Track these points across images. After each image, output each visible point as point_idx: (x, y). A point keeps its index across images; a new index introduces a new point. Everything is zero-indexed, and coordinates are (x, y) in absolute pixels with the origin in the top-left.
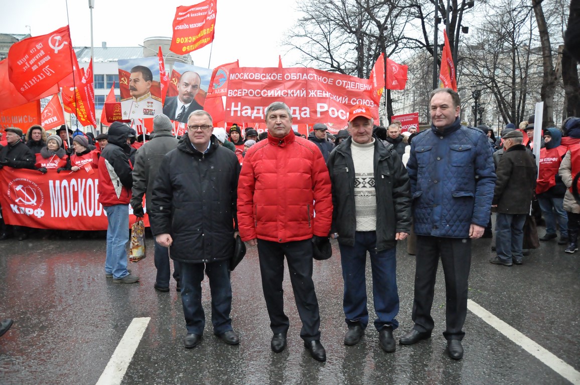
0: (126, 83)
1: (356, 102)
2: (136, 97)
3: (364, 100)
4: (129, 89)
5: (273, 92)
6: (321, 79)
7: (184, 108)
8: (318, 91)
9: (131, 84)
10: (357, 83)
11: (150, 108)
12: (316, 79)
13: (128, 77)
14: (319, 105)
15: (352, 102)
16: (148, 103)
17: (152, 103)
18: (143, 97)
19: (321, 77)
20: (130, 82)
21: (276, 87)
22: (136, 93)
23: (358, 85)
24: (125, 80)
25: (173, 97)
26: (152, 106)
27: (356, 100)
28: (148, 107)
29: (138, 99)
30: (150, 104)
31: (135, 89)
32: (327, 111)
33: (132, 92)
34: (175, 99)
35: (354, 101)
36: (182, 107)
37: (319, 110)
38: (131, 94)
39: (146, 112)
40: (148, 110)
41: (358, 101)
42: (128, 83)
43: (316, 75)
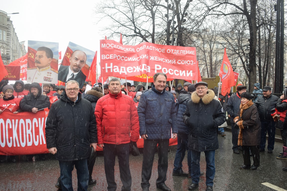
0: (33, 57)
1: (181, 62)
2: (40, 68)
3: (186, 61)
4: (35, 61)
5: (131, 58)
6: (157, 50)
7: (73, 75)
8: (156, 57)
9: (37, 58)
10: (181, 51)
11: (49, 77)
12: (154, 50)
13: (35, 54)
14: (156, 65)
15: (178, 63)
16: (48, 73)
17: (51, 73)
18: (44, 68)
19: (157, 48)
20: (36, 57)
21: (132, 56)
22: (39, 65)
23: (182, 51)
24: (32, 55)
25: (66, 66)
26: (50, 76)
27: (180, 61)
28: (48, 75)
29: (41, 69)
30: (49, 74)
31: (39, 62)
32: (161, 70)
33: (37, 64)
34: (67, 68)
35: (179, 62)
36: (72, 74)
37: (156, 69)
38: (36, 65)
39: (46, 79)
40: (47, 78)
41: (182, 61)
42: (34, 57)
43: (154, 47)
